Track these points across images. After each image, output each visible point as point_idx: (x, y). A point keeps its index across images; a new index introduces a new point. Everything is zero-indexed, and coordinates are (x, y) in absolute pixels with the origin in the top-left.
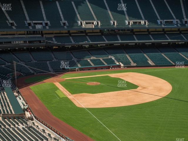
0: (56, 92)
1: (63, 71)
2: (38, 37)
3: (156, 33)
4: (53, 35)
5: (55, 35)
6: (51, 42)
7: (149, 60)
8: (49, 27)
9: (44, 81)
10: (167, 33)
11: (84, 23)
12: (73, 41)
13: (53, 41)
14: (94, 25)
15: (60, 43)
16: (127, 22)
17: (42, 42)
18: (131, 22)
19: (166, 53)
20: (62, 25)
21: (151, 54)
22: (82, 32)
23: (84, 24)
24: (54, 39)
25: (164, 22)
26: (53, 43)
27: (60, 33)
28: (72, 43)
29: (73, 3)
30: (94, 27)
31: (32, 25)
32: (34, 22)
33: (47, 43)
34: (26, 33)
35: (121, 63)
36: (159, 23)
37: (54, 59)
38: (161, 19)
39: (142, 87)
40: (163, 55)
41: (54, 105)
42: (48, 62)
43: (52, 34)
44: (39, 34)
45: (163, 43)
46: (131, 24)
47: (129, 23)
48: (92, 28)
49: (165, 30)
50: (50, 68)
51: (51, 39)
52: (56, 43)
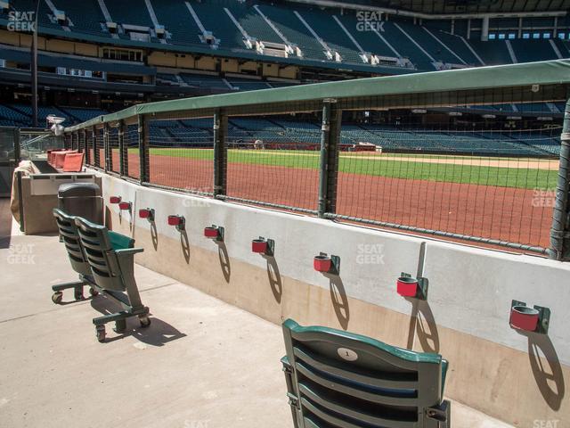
4: (176, 71)
5: (183, 71)
6: (172, 83)
8: (168, 40)
11: (260, 45)
12: (231, 86)
13: (176, 81)
14: (287, 52)
15: (198, 87)
16: (365, 58)
17: (145, 81)
18: (375, 59)
22: (251, 73)
23: (261, 47)
24: (178, 78)
26: (178, 86)
27: (194, 69)
29: (226, 10)
30: (286, 57)
31: (120, 31)
32: (125, 26)
33: (158, 83)
34: (101, 54)
36: (438, 69)
38: (439, 62)
43: (175, 67)
44: (138, 60)
47: (370, 61)
48: (282, 57)
51: (171, 77)
52: (185, 85)
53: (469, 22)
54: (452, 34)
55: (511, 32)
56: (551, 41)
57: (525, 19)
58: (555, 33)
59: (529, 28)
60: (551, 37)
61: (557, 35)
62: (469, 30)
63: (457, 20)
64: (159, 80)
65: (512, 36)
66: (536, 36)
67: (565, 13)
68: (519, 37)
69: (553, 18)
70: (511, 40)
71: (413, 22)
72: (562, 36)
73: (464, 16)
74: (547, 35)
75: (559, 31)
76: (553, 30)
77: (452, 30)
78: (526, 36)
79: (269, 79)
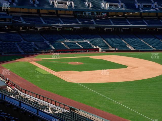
0: (35, 69)
1: (35, 53)
2: (3, 15)
3: (133, 18)
4: (20, 14)
6: (19, 21)
7: (128, 45)
8: (16, 3)
9: (16, 60)
10: (145, 18)
11: (56, 2)
12: (43, 22)
13: (21, 20)
14: (68, 5)
15: (29, 23)
16: (103, 4)
17: (7, 20)
18: (107, 5)
19: (144, 39)
20: (32, 3)
21: (129, 39)
22: (53, 13)
23: (56, 4)
24: (21, 19)
25: (142, 6)
26: (22, 23)
27: (28, 13)
28: (43, 23)
30: (67, 8)
33: (13, 22)
35: (98, 47)
36: (137, 7)
37: (23, 40)
38: (139, 3)
39: (131, 67)
40: (142, 41)
41: (39, 80)
42: (16, 43)
43: (20, 12)
44: (4, 12)
45: (141, 28)
46: (108, 6)
48: (65, 8)
49: (143, 15)
50: (19, 49)
51: (18, 18)
52: (24, 22)
64: (13, 20)
79: (61, 16)
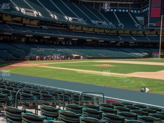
11: (23, 10)
16: (66, 17)
30: (36, 16)
36: (94, 23)
38: (93, 20)
47: (68, 19)
53: (100, 4)
54: (94, 8)
55: (115, 9)
56: (129, 13)
57: (119, 4)
58: (130, 10)
59: (121, 8)
60: (129, 11)
61: (131, 11)
62: (100, 7)
63: (95, 3)
65: (115, 10)
66: (124, 11)
67: (133, 3)
68: (118, 11)
69: (129, 4)
70: (115, 12)
71: (79, 2)
72: (132, 11)
73: (98, 2)
74: (127, 11)
75: (131, 9)
76: (129, 9)
77: (94, 7)
78: (120, 11)
79: (27, 25)
